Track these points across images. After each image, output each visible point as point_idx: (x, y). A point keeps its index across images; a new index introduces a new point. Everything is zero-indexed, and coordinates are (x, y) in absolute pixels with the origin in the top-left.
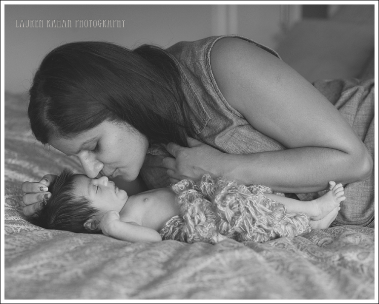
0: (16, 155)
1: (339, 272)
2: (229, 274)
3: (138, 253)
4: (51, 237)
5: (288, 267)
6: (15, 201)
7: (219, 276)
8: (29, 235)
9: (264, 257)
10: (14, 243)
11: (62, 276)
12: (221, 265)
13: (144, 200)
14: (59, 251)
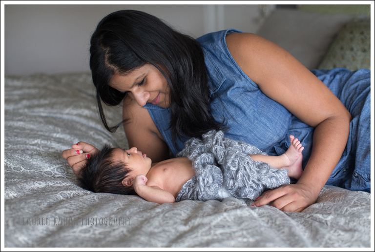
0: (59, 130)
1: (311, 224)
2: (235, 229)
3: (166, 213)
4: (97, 200)
5: (275, 221)
6: (64, 169)
7: (227, 230)
8: (81, 200)
9: (257, 213)
10: (71, 207)
11: (113, 234)
12: (227, 221)
13: (164, 170)
14: (106, 213)
